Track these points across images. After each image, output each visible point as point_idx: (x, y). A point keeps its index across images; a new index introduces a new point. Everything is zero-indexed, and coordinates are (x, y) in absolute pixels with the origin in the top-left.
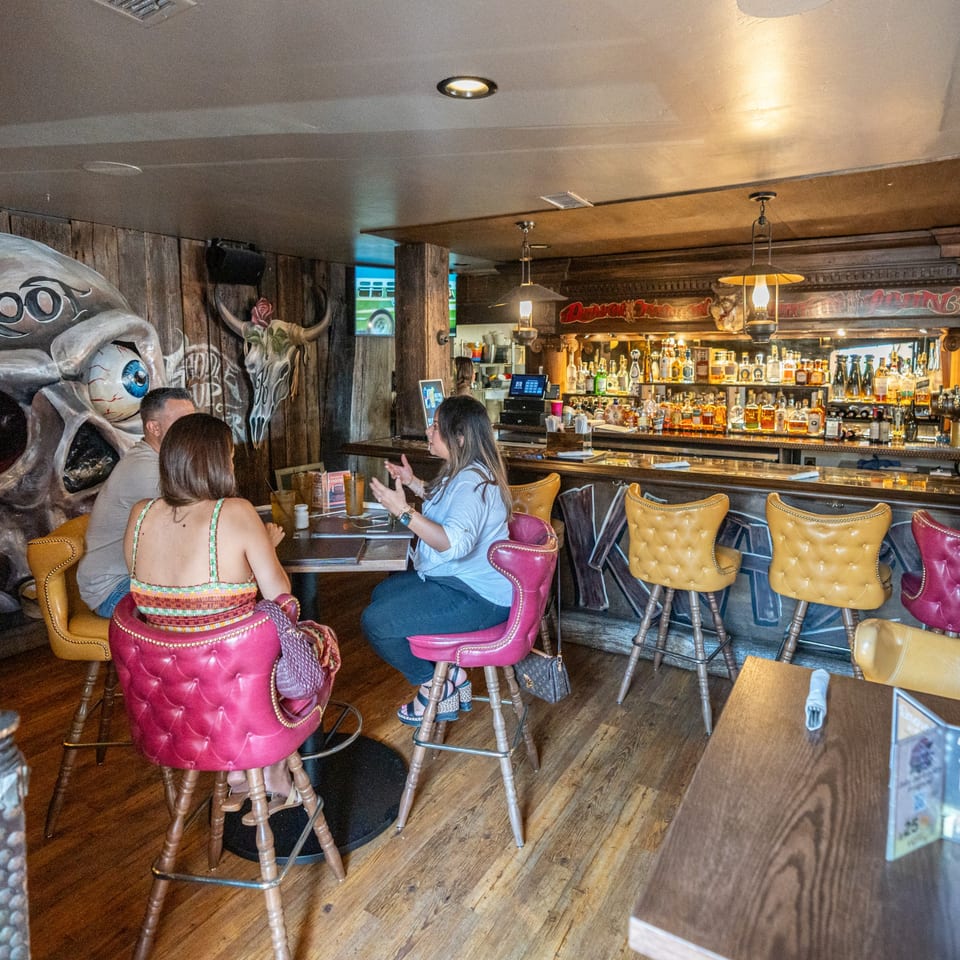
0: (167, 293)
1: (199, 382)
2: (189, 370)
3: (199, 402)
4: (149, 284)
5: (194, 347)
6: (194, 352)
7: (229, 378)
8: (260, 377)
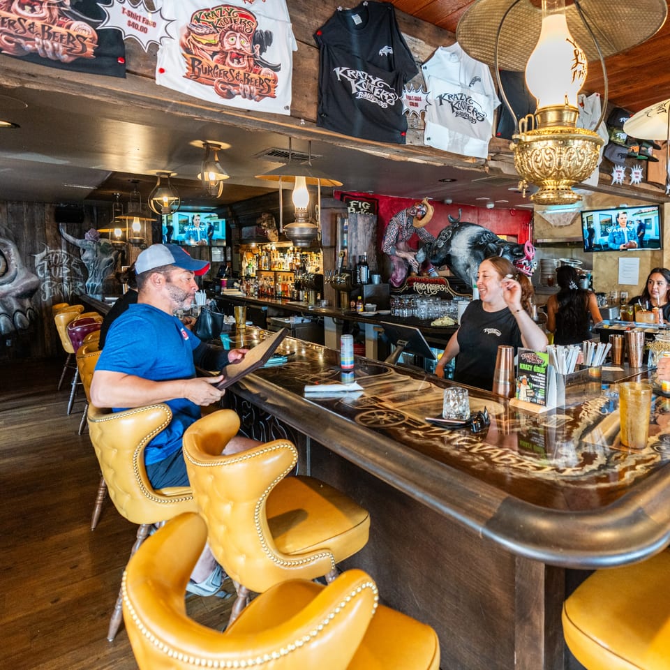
0: (36, 227)
1: (56, 266)
2: (49, 261)
3: (55, 275)
4: (25, 225)
5: (53, 251)
6: (52, 253)
7: (74, 265)
8: (92, 265)
